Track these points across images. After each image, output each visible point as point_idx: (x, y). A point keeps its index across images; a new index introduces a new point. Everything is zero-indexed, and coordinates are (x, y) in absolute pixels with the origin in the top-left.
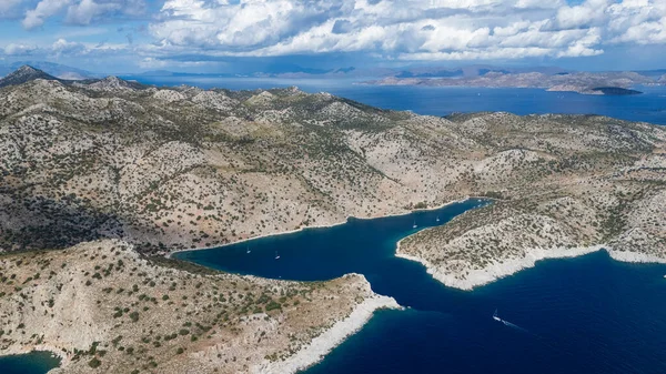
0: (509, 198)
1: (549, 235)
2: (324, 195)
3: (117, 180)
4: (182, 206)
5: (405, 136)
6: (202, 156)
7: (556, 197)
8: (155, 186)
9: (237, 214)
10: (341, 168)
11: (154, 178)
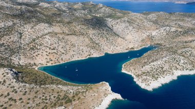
0: (165, 46)
1: (183, 65)
2: (97, 44)
3: (21, 38)
4: (43, 48)
5: (128, 21)
6: (52, 29)
7: (184, 48)
8: (34, 40)
9: (64, 52)
10: (104, 34)
11: (34, 37)
